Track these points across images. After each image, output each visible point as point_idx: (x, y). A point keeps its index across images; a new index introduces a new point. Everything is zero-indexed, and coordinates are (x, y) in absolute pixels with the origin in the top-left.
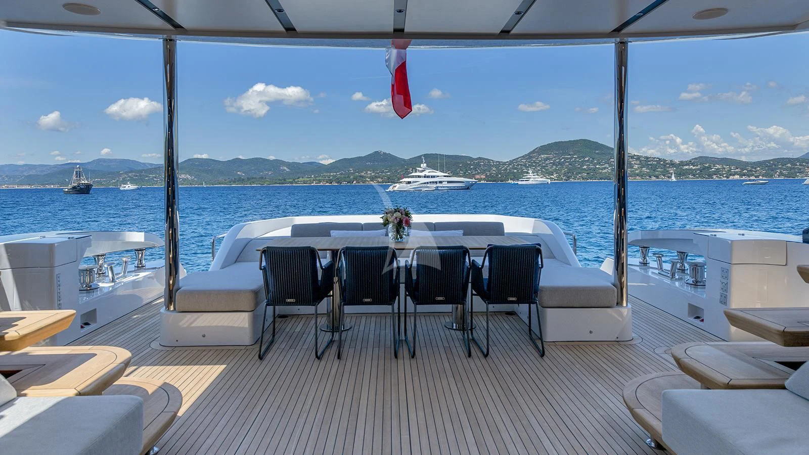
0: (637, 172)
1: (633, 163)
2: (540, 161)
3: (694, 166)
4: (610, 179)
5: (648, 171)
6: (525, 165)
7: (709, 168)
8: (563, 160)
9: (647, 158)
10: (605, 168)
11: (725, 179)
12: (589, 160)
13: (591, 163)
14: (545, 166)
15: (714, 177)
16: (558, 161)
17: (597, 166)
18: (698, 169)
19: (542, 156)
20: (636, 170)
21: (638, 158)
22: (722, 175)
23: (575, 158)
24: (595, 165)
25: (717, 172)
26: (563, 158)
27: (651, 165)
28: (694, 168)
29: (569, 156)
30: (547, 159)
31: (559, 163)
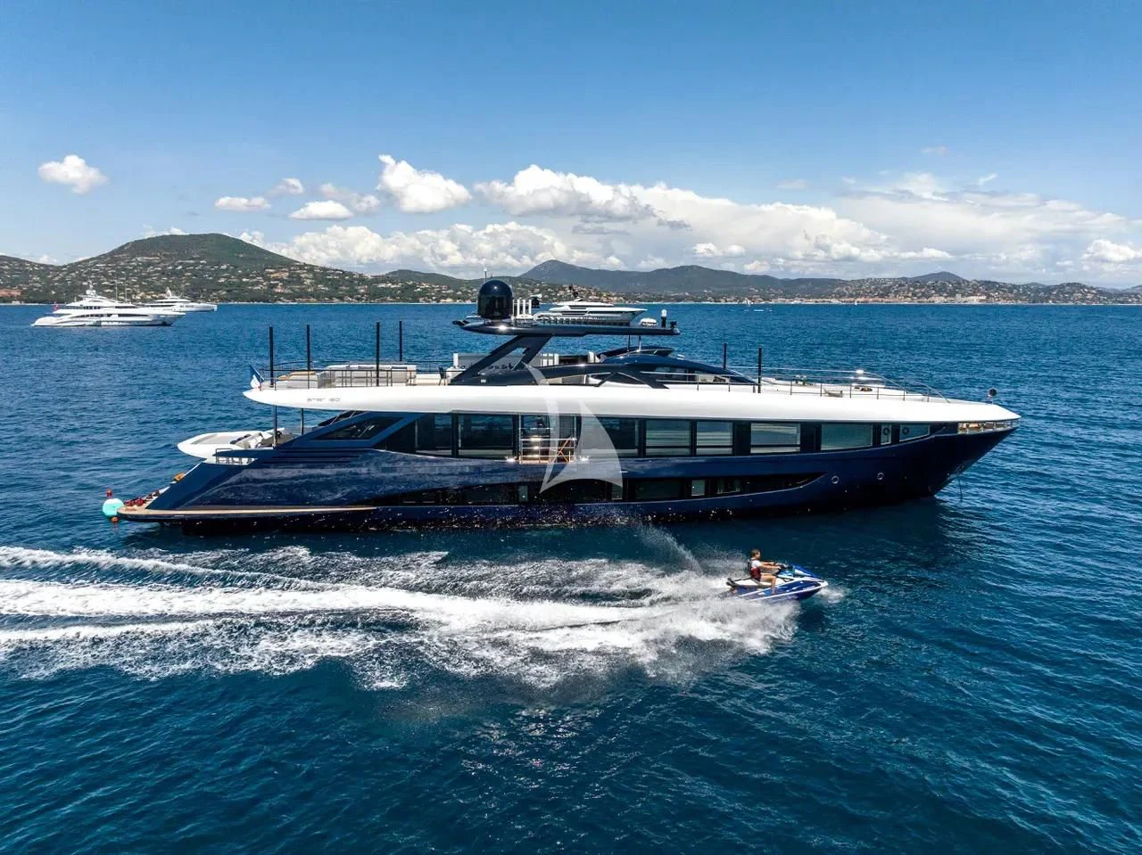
0: (310, 290)
1: (303, 276)
2: (135, 267)
3: (393, 284)
4: (268, 301)
5: (327, 289)
6: (105, 274)
7: (414, 286)
8: (180, 267)
9: (324, 269)
10: (258, 283)
11: (434, 303)
12: (227, 269)
13: (233, 273)
14: (145, 277)
15: (421, 299)
16: (170, 268)
17: (244, 280)
18: (399, 289)
19: (139, 259)
20: (309, 287)
21: (311, 269)
22: (431, 297)
23: (202, 264)
24: (240, 277)
25: (424, 293)
26: (181, 264)
27: (330, 279)
28: (393, 286)
29: (192, 262)
30: (149, 264)
31: (174, 273)
